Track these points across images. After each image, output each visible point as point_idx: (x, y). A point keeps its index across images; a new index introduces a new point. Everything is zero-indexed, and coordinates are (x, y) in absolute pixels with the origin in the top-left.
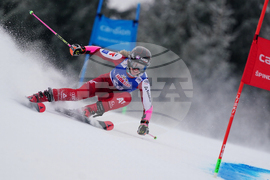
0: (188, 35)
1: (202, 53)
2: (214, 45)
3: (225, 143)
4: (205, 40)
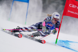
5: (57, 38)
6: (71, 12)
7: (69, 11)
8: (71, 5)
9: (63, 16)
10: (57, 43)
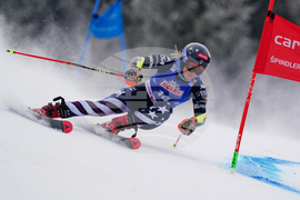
0: (202, 9)
1: (218, 28)
2: (232, 18)
3: (241, 132)
4: (222, 13)
5: (237, 150)
6: (282, 62)
7: (273, 60)
8: (279, 40)
9: (254, 76)
10: (237, 166)
